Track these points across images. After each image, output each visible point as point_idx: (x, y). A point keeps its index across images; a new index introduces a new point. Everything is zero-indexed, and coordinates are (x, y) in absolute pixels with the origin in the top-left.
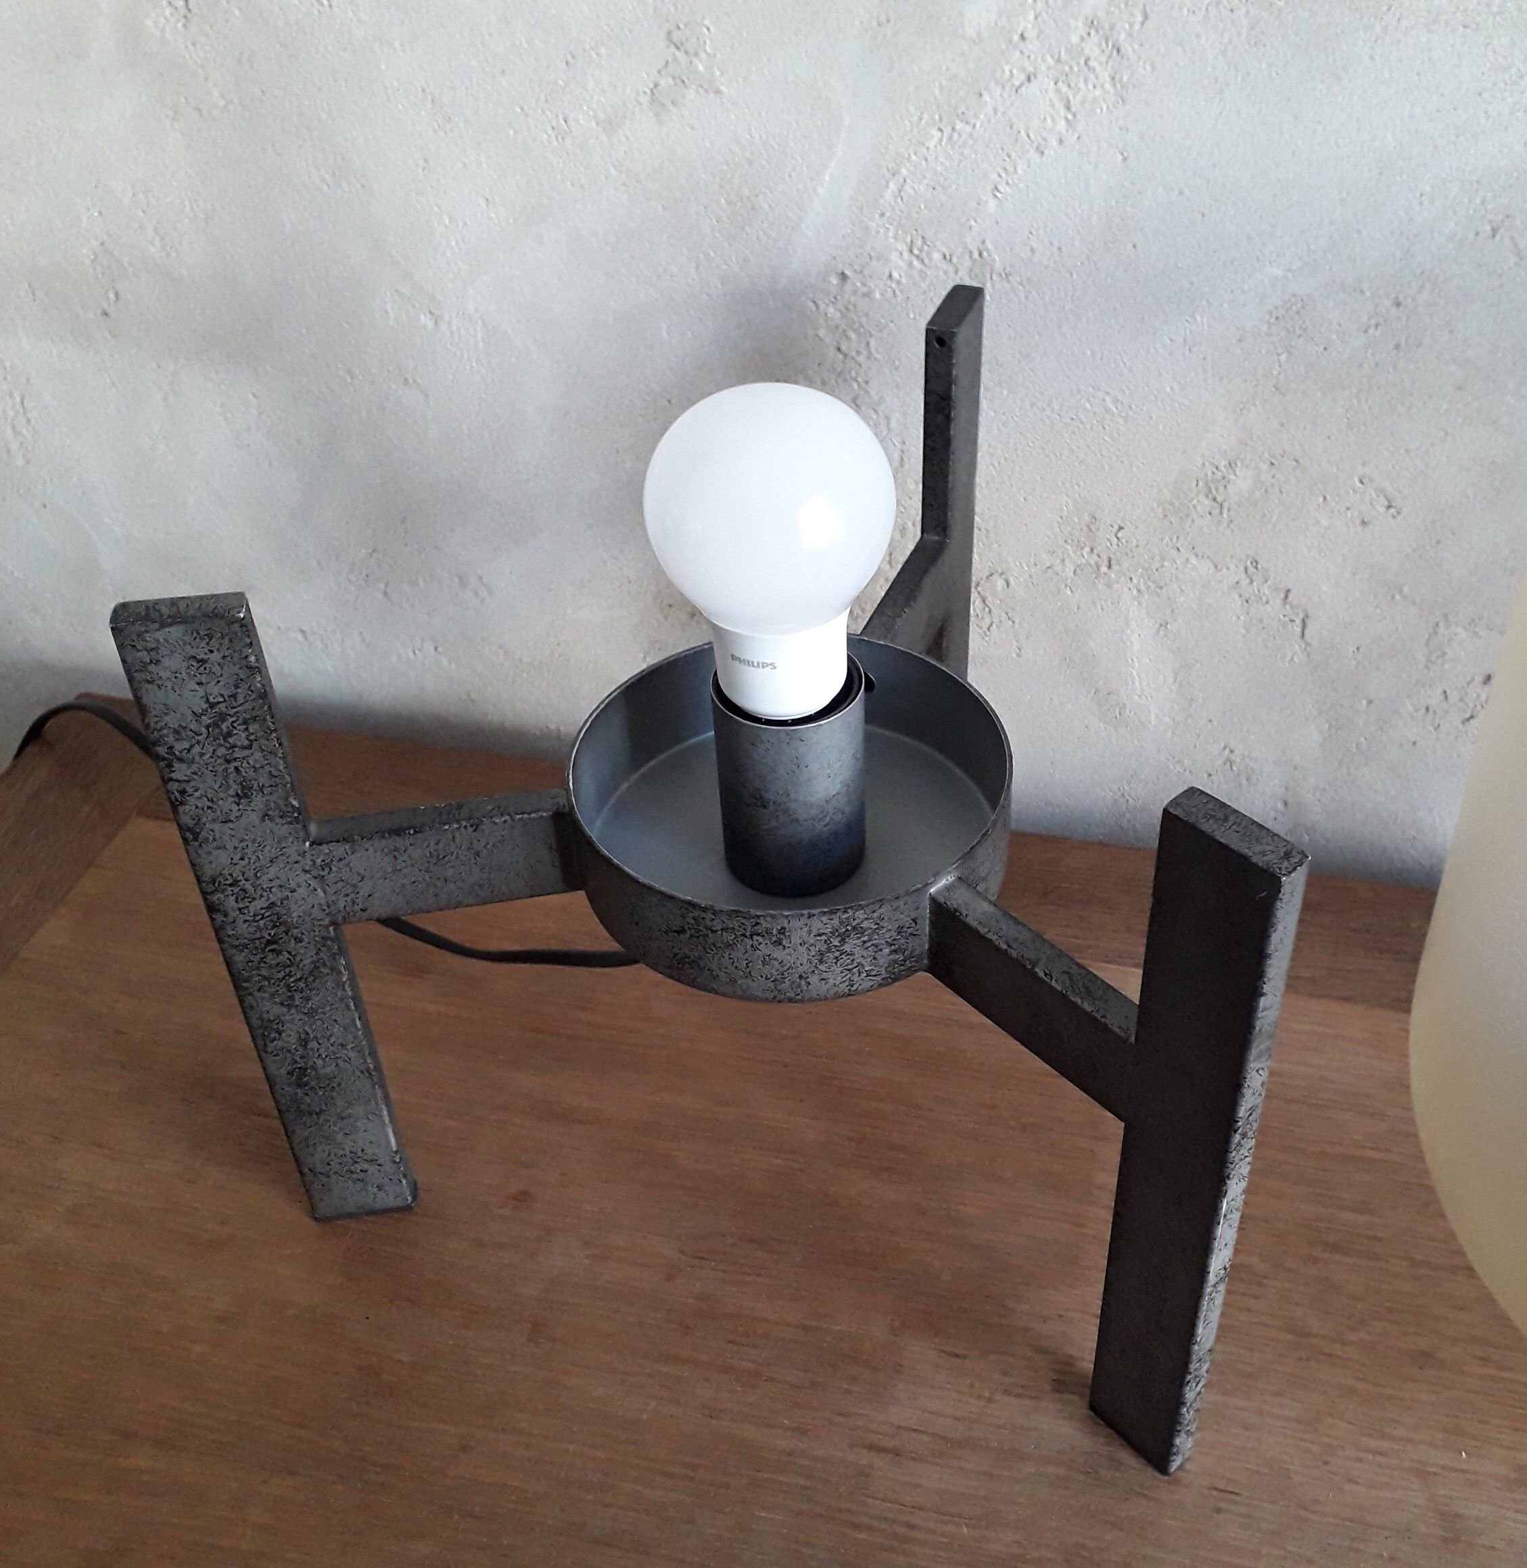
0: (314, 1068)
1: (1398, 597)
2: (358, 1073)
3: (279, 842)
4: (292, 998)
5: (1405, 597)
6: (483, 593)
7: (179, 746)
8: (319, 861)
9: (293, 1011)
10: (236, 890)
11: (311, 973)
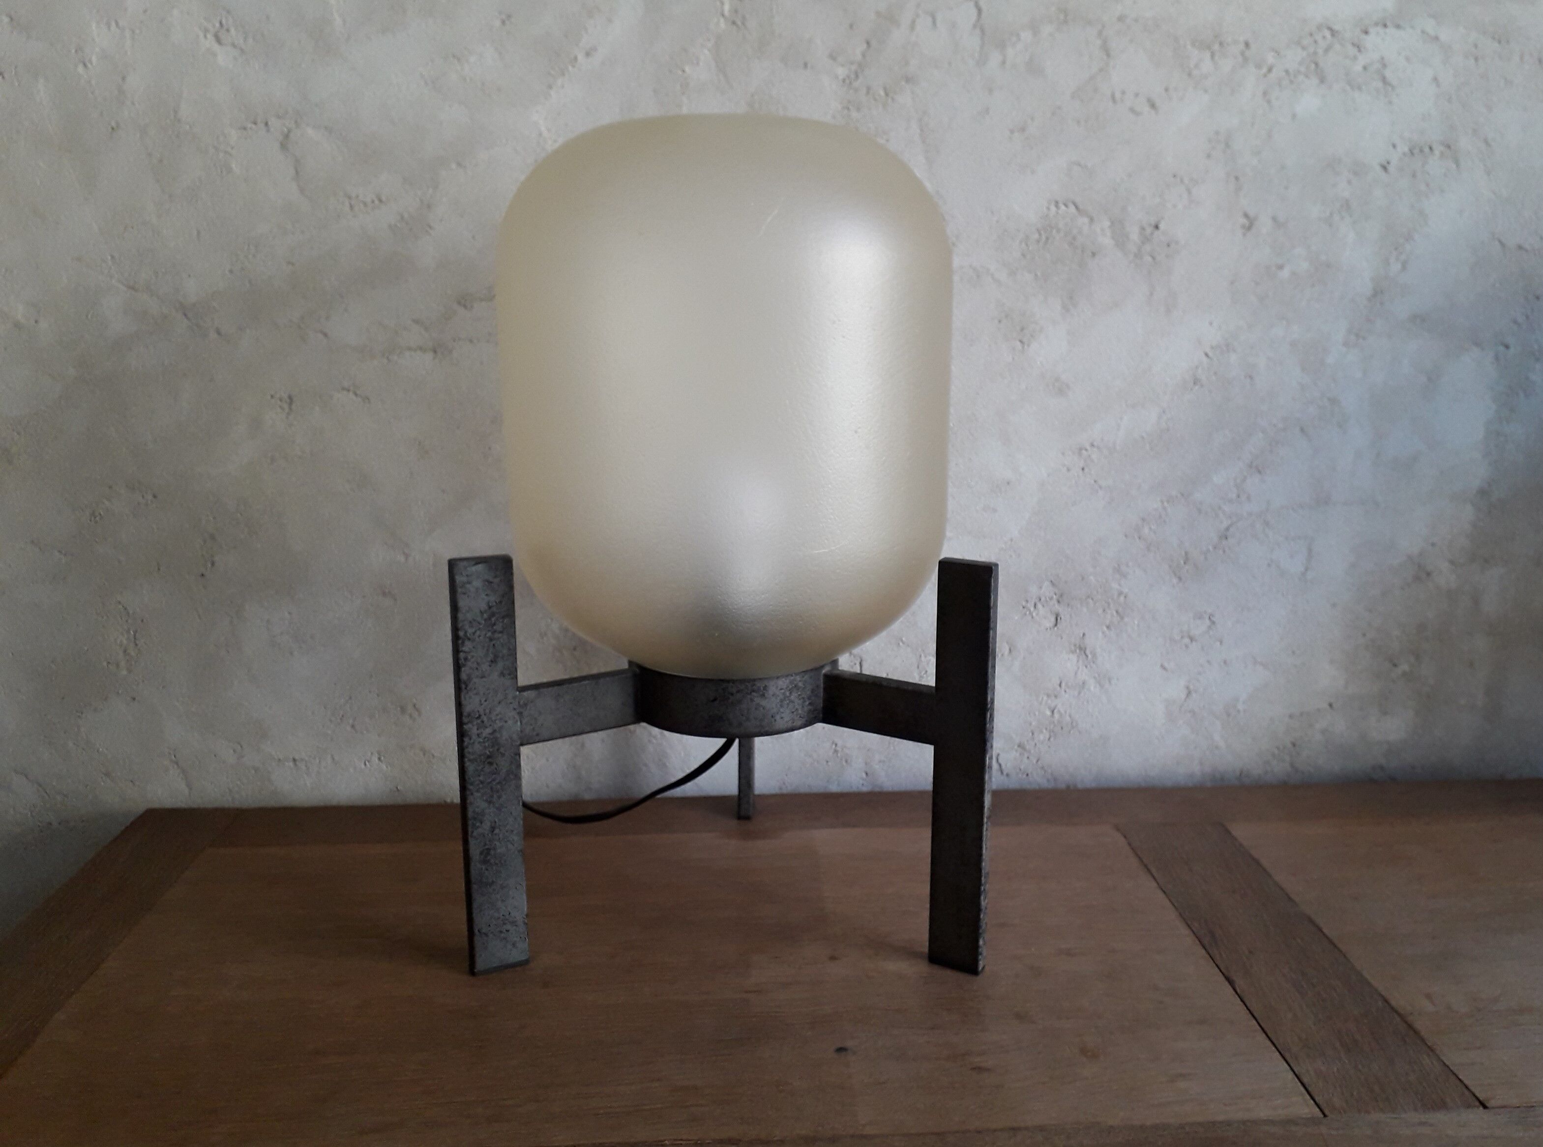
0: (495, 849)
1: (901, 644)
2: (516, 852)
3: (505, 691)
4: (492, 796)
5: (903, 643)
6: (415, 714)
8: (521, 702)
9: (491, 805)
10: (479, 721)
11: (505, 779)
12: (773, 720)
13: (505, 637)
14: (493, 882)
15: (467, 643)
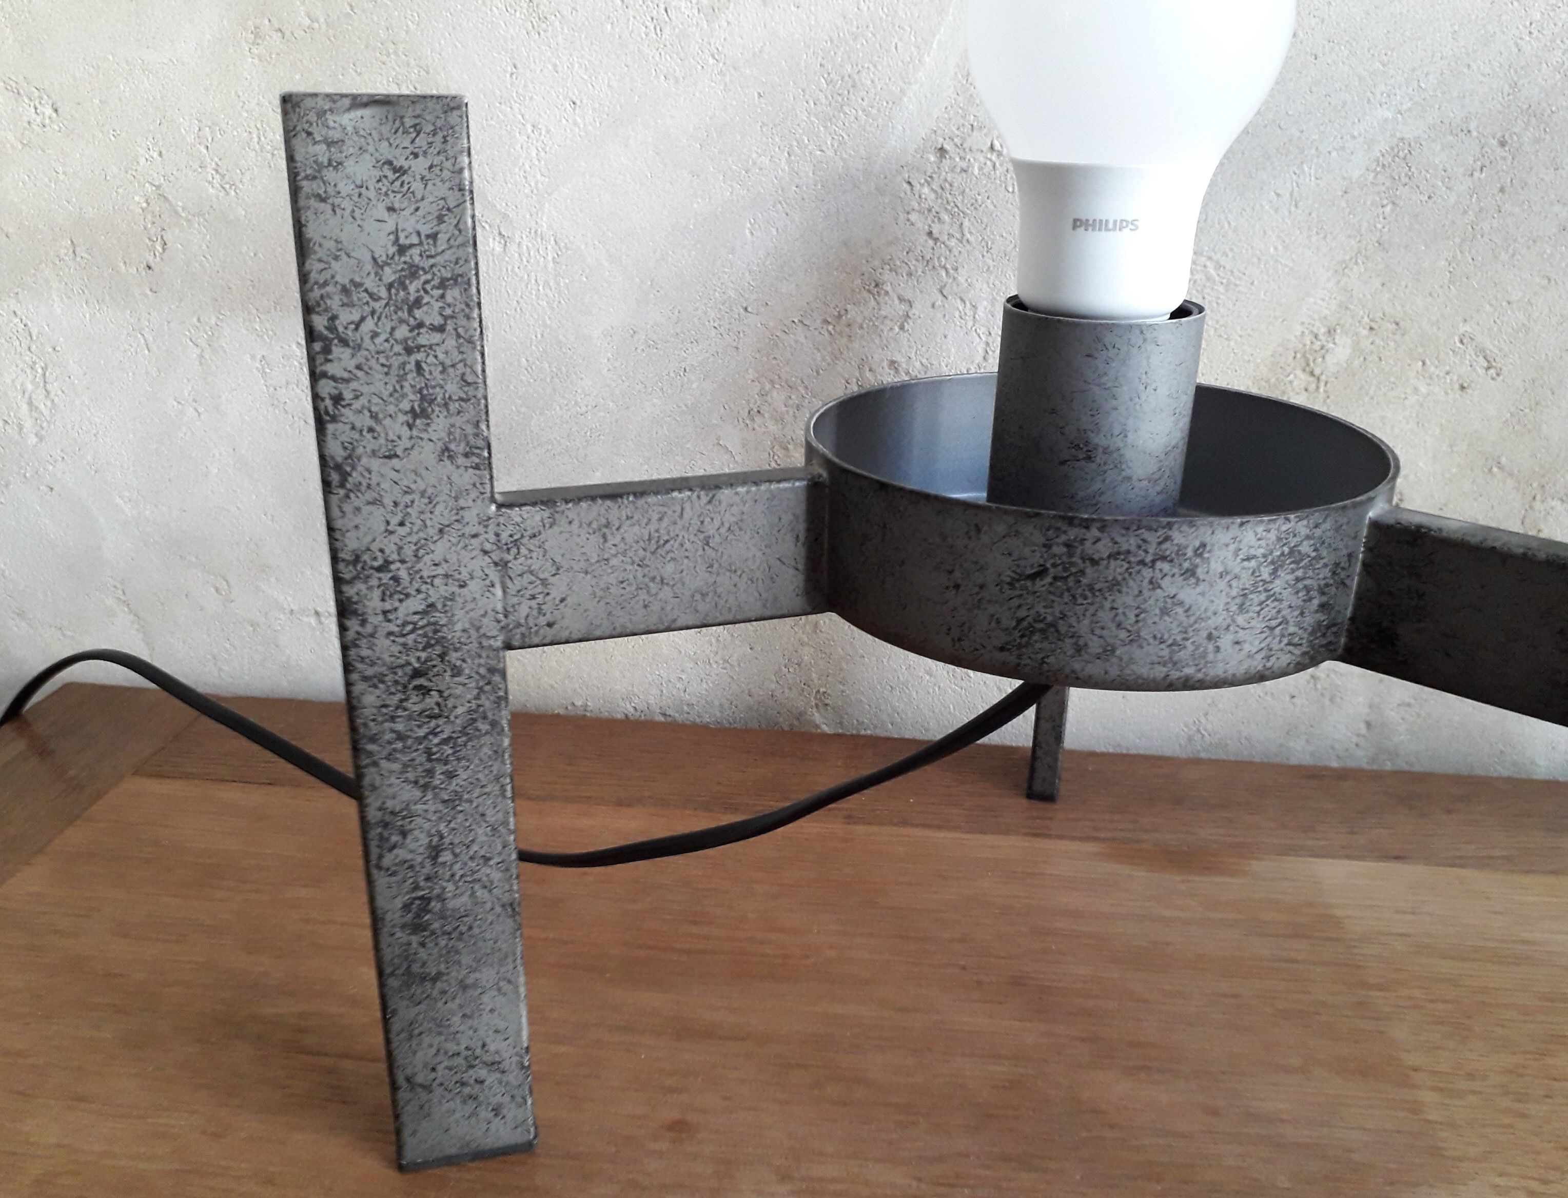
0: (441, 898)
1: (1495, 470)
2: (498, 909)
3: (456, 499)
4: (430, 772)
5: (1501, 468)
7: (346, 316)
8: (504, 536)
9: (429, 796)
10: (386, 577)
11: (463, 732)
12: (1211, 647)
13: (451, 343)
14: (439, 974)
15: (337, 351)
